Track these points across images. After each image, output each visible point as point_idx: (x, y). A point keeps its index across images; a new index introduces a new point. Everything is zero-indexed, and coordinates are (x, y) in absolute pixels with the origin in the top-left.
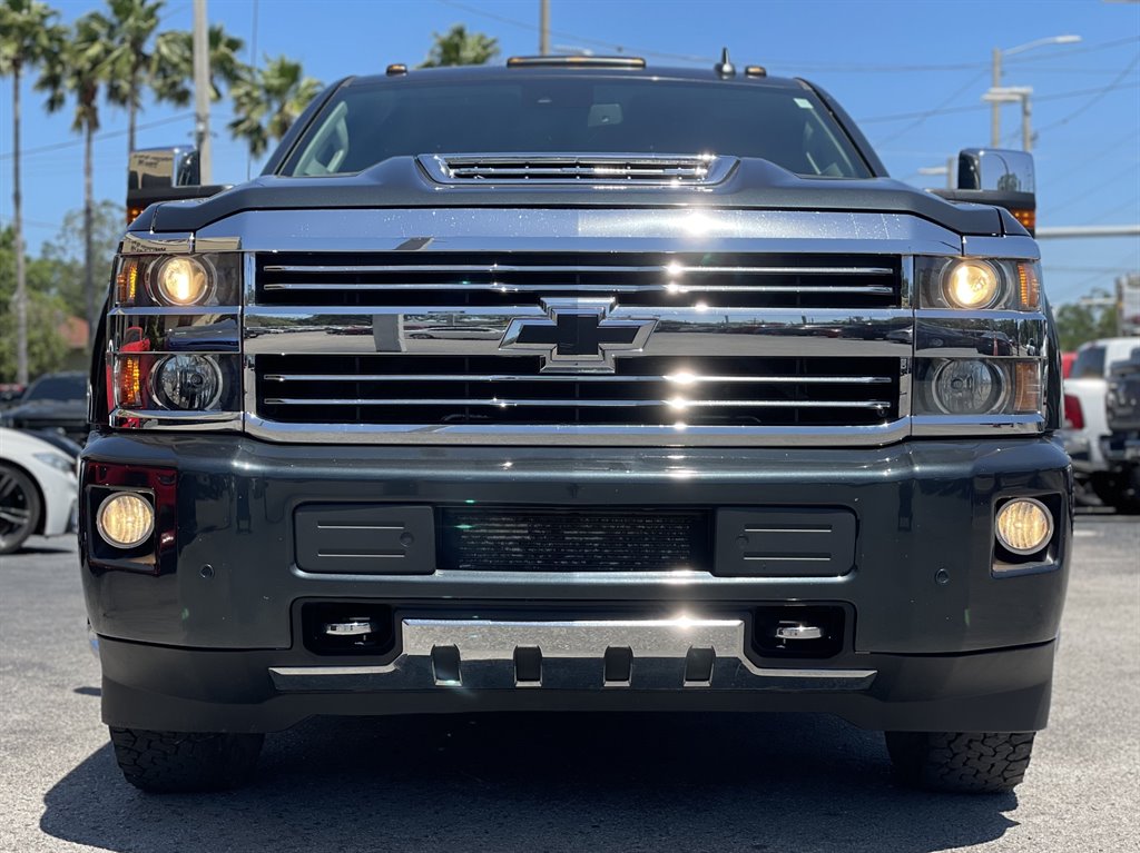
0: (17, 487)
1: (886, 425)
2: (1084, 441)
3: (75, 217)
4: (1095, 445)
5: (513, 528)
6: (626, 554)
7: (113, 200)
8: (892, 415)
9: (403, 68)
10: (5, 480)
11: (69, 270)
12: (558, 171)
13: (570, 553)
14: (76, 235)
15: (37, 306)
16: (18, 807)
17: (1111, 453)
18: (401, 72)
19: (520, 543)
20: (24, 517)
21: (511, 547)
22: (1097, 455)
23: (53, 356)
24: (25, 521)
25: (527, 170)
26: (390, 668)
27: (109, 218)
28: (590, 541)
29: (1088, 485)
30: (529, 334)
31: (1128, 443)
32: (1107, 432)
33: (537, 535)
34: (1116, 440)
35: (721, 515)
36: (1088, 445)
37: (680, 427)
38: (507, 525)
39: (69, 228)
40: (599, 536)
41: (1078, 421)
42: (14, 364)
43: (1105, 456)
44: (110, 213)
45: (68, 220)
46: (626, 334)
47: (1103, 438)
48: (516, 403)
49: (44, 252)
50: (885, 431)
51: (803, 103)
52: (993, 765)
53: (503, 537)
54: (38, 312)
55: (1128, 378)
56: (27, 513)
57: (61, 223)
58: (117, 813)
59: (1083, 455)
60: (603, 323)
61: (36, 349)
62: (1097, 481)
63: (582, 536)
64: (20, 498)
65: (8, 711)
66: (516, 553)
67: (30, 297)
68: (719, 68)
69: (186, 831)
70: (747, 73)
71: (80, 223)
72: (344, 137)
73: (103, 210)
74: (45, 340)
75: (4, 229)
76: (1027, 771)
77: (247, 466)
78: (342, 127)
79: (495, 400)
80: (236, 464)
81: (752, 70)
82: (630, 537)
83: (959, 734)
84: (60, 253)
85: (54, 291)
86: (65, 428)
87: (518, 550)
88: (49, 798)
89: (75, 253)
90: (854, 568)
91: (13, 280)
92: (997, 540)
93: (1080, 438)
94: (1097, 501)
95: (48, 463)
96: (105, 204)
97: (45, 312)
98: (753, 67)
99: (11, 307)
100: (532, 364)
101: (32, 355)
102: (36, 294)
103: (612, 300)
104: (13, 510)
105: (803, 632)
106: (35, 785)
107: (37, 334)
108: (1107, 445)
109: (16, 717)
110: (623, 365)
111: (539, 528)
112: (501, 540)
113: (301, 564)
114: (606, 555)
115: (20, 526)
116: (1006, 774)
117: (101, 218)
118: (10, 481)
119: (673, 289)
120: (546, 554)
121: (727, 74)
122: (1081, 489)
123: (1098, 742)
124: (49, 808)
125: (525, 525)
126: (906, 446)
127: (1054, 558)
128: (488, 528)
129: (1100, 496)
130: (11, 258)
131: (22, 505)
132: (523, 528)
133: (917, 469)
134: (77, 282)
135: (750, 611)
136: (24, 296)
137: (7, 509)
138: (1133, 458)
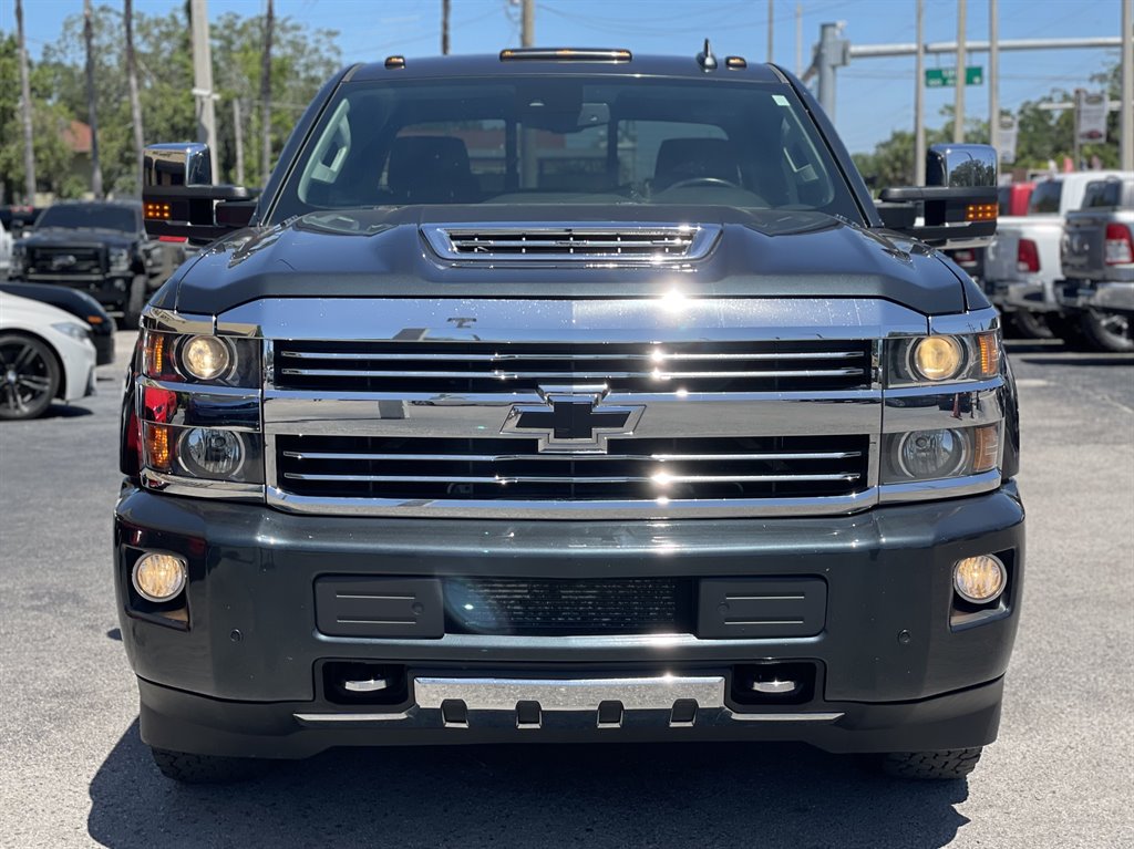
0: (38, 355)
1: (854, 495)
2: (1039, 283)
3: (73, 22)
4: (1049, 287)
5: (514, 588)
6: (617, 611)
7: (110, 5)
8: (861, 485)
9: (401, 60)
10: (26, 350)
11: (69, 72)
12: (553, 243)
13: (566, 611)
14: (76, 39)
15: (41, 113)
16: (66, 803)
17: (1063, 300)
18: (400, 64)
19: (521, 602)
20: (45, 384)
21: (513, 605)
22: (1050, 296)
23: (58, 164)
24: (47, 388)
25: (524, 242)
26: (403, 716)
27: (107, 23)
28: (583, 600)
29: (1041, 319)
30: (528, 420)
31: (1080, 291)
32: (1061, 277)
33: (535, 594)
34: (1069, 286)
35: (704, 585)
36: (1043, 286)
37: (663, 501)
38: (509, 586)
39: (69, 33)
40: (592, 594)
41: (1035, 266)
42: (21, 170)
43: (1058, 301)
44: (107, 18)
45: (67, 26)
46: (618, 419)
47: (1057, 283)
48: (516, 480)
49: (45, 54)
50: (854, 499)
51: (781, 101)
52: (947, 763)
53: (505, 597)
54: (42, 119)
55: (1082, 229)
56: (48, 380)
57: (61, 28)
58: (157, 811)
59: (1038, 296)
60: (597, 410)
61: (42, 156)
62: (1050, 319)
63: (576, 595)
64: (41, 366)
65: (49, 665)
66: (517, 611)
67: (34, 105)
68: (701, 60)
69: (220, 836)
70: (728, 64)
71: (79, 28)
72: (347, 136)
73: (101, 15)
74: (50, 147)
75: (6, 38)
76: (977, 765)
77: (272, 541)
78: (345, 125)
79: (497, 478)
80: (260, 538)
81: (732, 61)
82: (621, 595)
83: (913, 754)
84: (60, 55)
85: (55, 97)
86: (75, 256)
87: (518, 608)
88: (96, 789)
89: (76, 58)
90: (823, 630)
91: (18, 88)
92: (955, 593)
93: (1035, 280)
94: (1048, 333)
95: (66, 333)
96: (103, 9)
97: (49, 119)
98: (734, 58)
99: (17, 115)
100: (531, 445)
101: (38, 161)
102: (40, 102)
103: (605, 386)
104: (35, 378)
105: (778, 686)
106: (81, 771)
107: (43, 140)
108: (1060, 290)
109: (56, 672)
110: (615, 446)
111: (537, 588)
112: (503, 599)
113: (322, 629)
114: (599, 611)
115: (42, 392)
116: (958, 769)
117: (99, 23)
118: (31, 350)
119: (657, 375)
120: (544, 611)
121: (709, 67)
122: (1035, 323)
123: (1043, 703)
124: (95, 803)
125: (525, 585)
126: (874, 514)
127: (1007, 605)
128: (491, 588)
129: (1051, 329)
130: (14, 67)
131: (43, 373)
132: (524, 588)
133: (884, 540)
134: (79, 87)
135: (730, 667)
136: (29, 102)
137: (29, 377)
138: (1084, 305)
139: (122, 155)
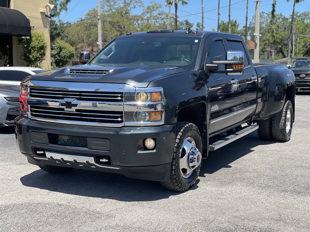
8: (122, 121)
26: (47, 159)
46: (76, 105)
51: (196, 41)
60: (72, 103)
72: (114, 50)
78: (113, 47)
90: (110, 150)
100: (63, 109)
103: (74, 99)
113: (32, 141)
126: (123, 128)
133: (119, 133)
135: (95, 156)
139: (262, 50)
